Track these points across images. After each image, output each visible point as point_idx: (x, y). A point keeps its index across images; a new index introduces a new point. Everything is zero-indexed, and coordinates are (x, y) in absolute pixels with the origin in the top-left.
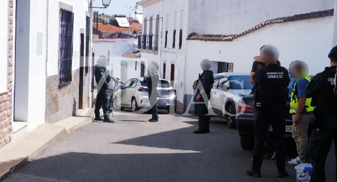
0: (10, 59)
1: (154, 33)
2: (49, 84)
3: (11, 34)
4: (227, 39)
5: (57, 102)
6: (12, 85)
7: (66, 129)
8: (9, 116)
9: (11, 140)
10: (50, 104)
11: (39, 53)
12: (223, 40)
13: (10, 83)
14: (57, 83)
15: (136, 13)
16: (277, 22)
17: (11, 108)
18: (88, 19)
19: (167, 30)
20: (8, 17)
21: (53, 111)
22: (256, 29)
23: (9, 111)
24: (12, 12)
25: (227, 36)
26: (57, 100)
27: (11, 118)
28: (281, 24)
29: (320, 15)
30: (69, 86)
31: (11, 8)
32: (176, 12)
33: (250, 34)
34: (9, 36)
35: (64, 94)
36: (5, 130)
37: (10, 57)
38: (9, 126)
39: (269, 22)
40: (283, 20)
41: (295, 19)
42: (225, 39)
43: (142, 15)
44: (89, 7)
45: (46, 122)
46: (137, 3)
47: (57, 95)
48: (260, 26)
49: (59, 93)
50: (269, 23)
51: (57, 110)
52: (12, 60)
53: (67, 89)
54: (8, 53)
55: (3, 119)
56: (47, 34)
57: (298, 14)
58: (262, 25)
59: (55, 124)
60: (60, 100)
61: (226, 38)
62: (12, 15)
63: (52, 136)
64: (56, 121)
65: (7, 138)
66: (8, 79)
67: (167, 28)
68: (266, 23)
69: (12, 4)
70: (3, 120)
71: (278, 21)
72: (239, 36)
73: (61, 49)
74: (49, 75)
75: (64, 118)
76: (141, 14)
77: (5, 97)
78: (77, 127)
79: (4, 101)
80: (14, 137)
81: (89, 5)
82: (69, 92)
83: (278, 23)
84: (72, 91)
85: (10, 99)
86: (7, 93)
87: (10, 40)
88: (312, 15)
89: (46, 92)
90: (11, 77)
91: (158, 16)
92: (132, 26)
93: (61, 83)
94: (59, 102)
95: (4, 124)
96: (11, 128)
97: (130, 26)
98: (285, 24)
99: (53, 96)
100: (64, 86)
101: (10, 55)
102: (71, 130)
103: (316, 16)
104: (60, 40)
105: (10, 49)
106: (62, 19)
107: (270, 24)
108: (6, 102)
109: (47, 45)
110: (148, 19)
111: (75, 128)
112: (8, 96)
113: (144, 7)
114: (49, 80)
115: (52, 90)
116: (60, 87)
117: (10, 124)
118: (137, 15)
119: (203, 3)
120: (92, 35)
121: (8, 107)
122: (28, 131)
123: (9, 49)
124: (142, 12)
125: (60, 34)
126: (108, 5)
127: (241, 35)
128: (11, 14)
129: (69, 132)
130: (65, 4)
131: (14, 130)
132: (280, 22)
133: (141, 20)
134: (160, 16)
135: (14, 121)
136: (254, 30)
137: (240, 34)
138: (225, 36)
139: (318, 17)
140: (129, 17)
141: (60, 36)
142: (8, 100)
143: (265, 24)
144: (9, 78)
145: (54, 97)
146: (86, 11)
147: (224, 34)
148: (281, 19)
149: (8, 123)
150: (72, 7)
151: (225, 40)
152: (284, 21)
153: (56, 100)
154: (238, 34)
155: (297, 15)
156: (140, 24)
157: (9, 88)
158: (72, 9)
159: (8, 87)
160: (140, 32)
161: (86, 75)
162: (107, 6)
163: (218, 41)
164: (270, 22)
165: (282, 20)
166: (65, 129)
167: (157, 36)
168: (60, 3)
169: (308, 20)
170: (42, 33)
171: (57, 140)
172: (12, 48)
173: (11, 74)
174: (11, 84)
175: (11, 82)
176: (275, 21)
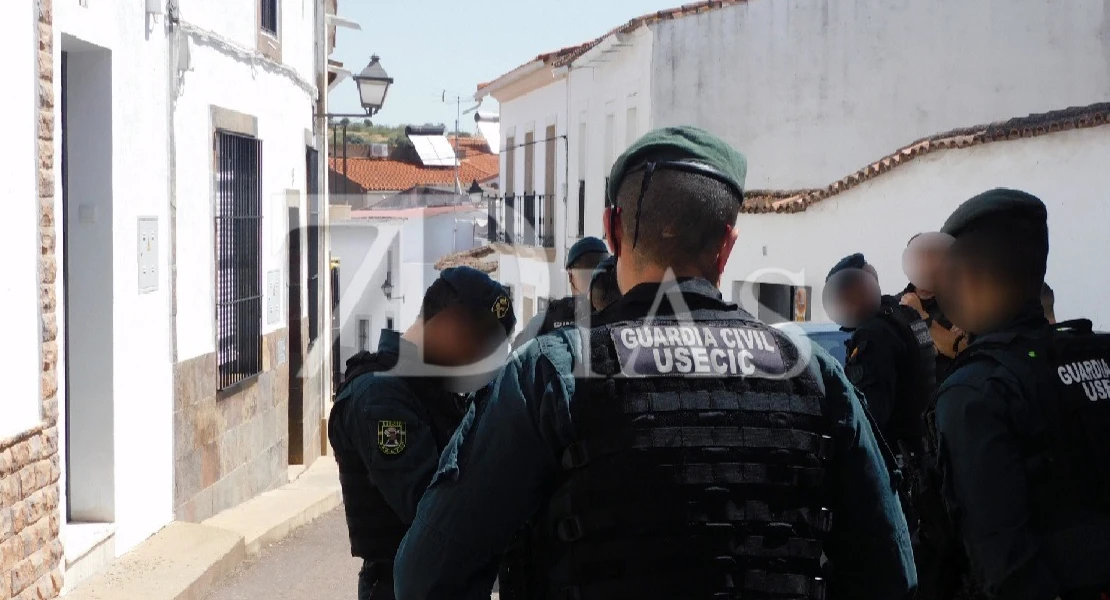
0: (47, 316)
1: (539, 188)
2: (184, 385)
3: (49, 231)
4: (788, 207)
5: (215, 446)
6: (54, 405)
7: (248, 541)
8: (49, 508)
9: (58, 590)
10: (191, 455)
11: (146, 285)
12: (771, 210)
13: (48, 397)
14: (212, 382)
15: (477, 118)
16: (953, 145)
17: (56, 480)
18: (311, 155)
19: (582, 178)
20: (38, 173)
21: (201, 477)
22: (883, 169)
23: (49, 491)
24: (50, 157)
25: (787, 196)
26: (215, 443)
27: (58, 516)
28: (966, 150)
29: (1098, 118)
30: (254, 390)
31: (47, 143)
32: (611, 116)
33: (864, 186)
34: (43, 236)
35: (239, 417)
36: (38, 558)
37: (47, 307)
38: (50, 544)
39: (926, 144)
40: (973, 136)
41: (1015, 133)
42: (781, 207)
43: (498, 124)
44: (314, 115)
45: (177, 518)
46: (480, 87)
47: (212, 424)
48: (897, 158)
49: (220, 417)
50: (927, 147)
51: (217, 476)
52: (54, 319)
53: (248, 401)
54: (41, 297)
55: (30, 520)
56: (173, 221)
57: (1025, 114)
58: (902, 155)
59: (207, 522)
60: (225, 438)
61: (784, 202)
62: (48, 167)
63: (200, 568)
64: (214, 512)
65: (45, 585)
66: (44, 383)
67: (582, 169)
68: (917, 147)
69: (50, 130)
70: (29, 524)
71: (958, 139)
72: (828, 196)
73: (223, 265)
74: (181, 358)
75: (241, 500)
76: (495, 120)
77: (35, 445)
78: (285, 532)
79: (33, 461)
80: (69, 579)
81: (315, 106)
82: (254, 410)
83: (956, 150)
84: (265, 404)
85: (50, 450)
86: (39, 432)
87: (44, 251)
88: (1072, 120)
89: (176, 417)
90: (52, 375)
91: (551, 130)
92: (466, 164)
93: (224, 382)
94: (222, 448)
95: (33, 537)
96: (56, 549)
97: (459, 164)
98: (979, 148)
99: (200, 427)
100: (238, 389)
101: (47, 301)
102: (264, 542)
103: (1083, 121)
104: (219, 233)
105: (47, 279)
106: (223, 163)
107: (929, 151)
108: (38, 464)
109: (174, 256)
110: (520, 139)
111: (279, 535)
112: (45, 441)
113: (501, 101)
114: (184, 376)
115: (195, 408)
116: (223, 394)
117: (55, 534)
118: (480, 123)
119: (700, 85)
120: (327, 206)
121: (47, 479)
122: (117, 556)
123: (44, 282)
124: (497, 115)
125: (218, 214)
126: (379, 107)
127: (831, 192)
128: (48, 162)
129: (256, 549)
130: (231, 113)
131: (70, 554)
132: (965, 143)
133: (495, 142)
134: (559, 132)
135: (69, 520)
136: (878, 173)
137: (831, 187)
138: (778, 196)
139: (1090, 125)
140: (454, 131)
141: (219, 220)
142: (45, 453)
143: (913, 152)
144: (47, 378)
145: (203, 431)
146: (306, 130)
147: (774, 187)
148: (969, 132)
149: (48, 533)
150: (255, 120)
151: (780, 210)
152: (975, 139)
153: (210, 442)
154: (824, 186)
155: (1019, 120)
156: (492, 154)
157: (48, 413)
158: (255, 129)
159: (44, 409)
160: (493, 181)
161: (311, 345)
162: (374, 110)
163: (755, 212)
164: (931, 145)
165: (970, 138)
166: (243, 540)
167: (550, 197)
168: (215, 111)
169: (1059, 135)
170: (154, 219)
171: (216, 579)
172: (54, 276)
173: (51, 366)
174: (52, 400)
175: (54, 393)
176: (947, 141)
